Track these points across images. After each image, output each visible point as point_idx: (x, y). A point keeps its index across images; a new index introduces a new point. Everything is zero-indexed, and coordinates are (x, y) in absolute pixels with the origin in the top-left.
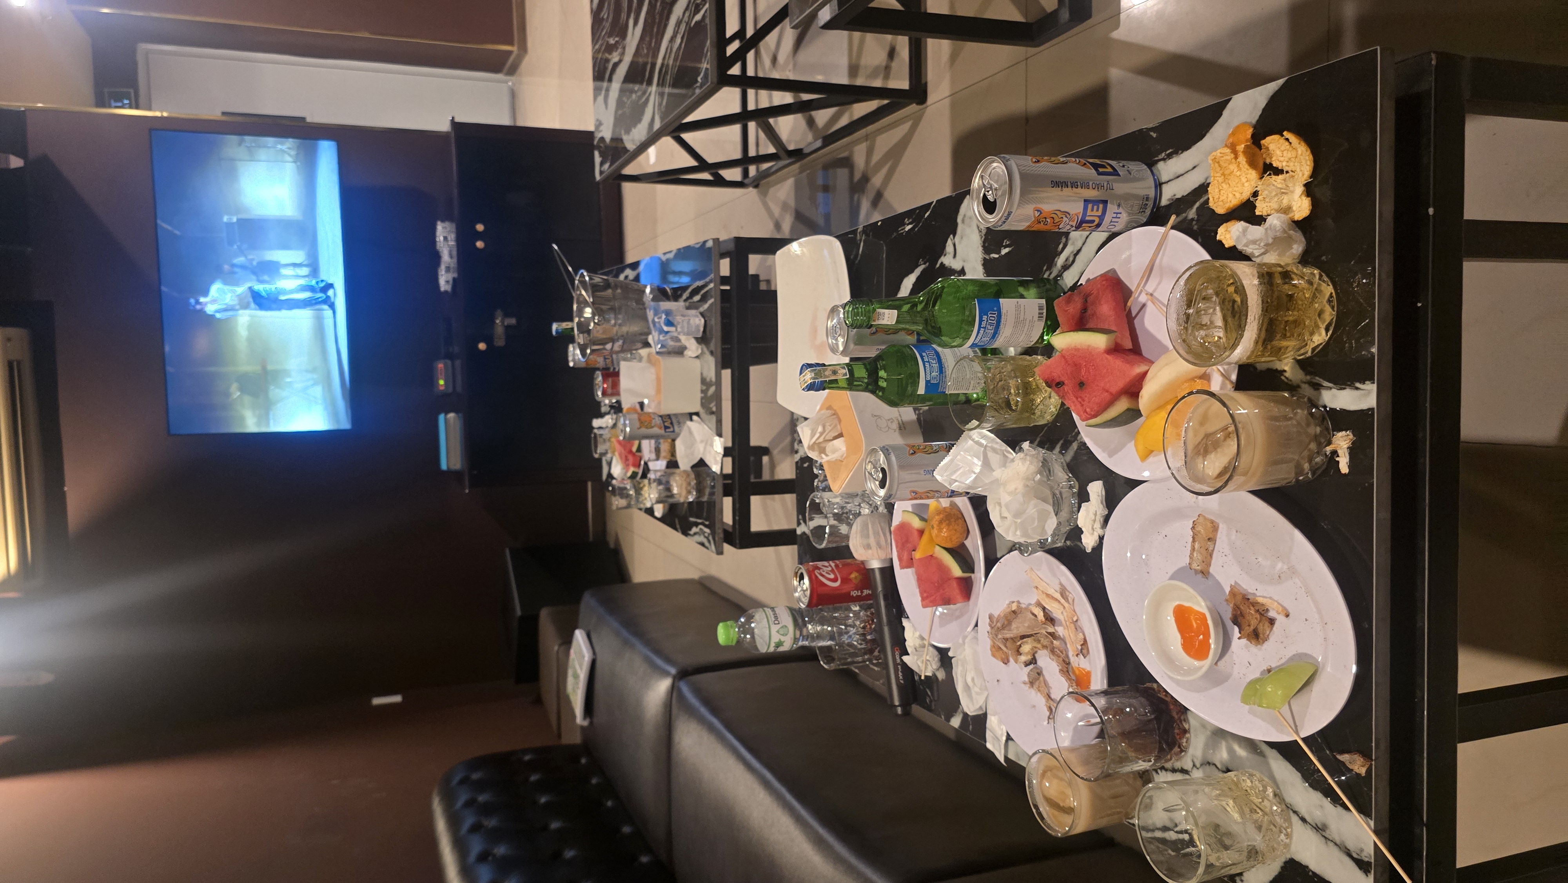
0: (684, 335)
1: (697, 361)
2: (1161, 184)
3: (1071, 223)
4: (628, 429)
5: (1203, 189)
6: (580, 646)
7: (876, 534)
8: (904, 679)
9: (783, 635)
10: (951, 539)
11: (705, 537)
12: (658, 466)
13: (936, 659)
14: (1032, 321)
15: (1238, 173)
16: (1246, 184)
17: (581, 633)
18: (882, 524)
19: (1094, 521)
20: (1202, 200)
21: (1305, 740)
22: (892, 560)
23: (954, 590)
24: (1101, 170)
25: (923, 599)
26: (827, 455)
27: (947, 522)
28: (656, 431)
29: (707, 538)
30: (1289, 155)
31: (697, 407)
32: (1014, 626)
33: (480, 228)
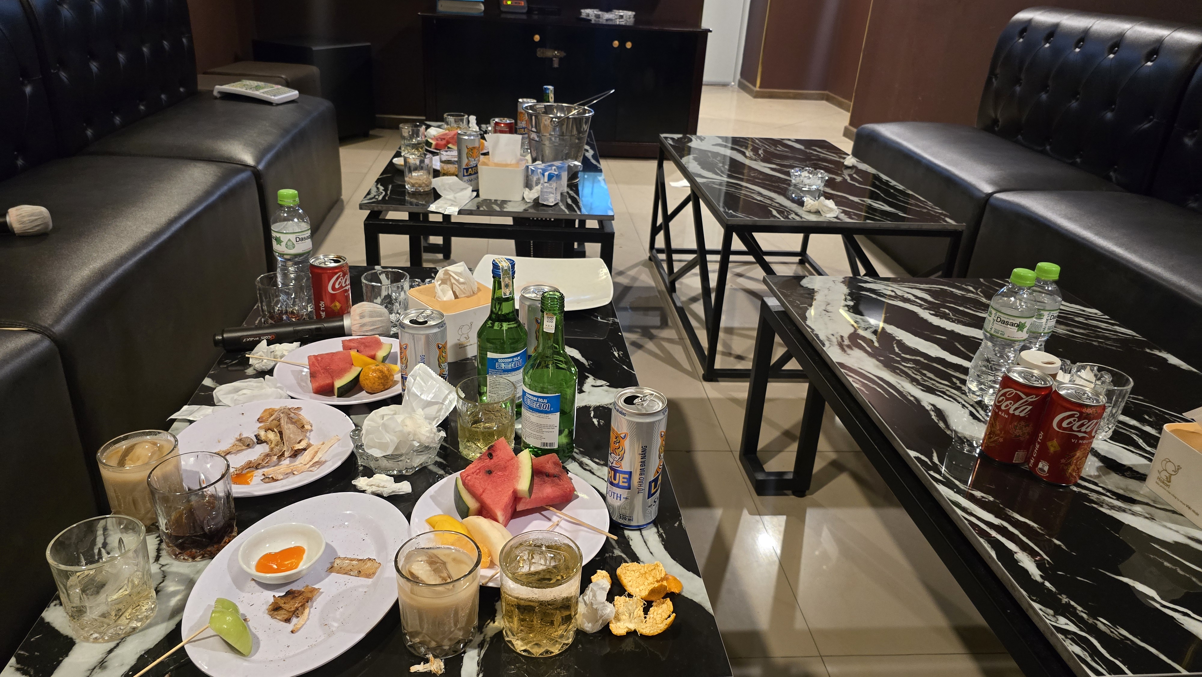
0: (541, 188)
1: (520, 199)
2: (640, 530)
3: (614, 462)
4: (466, 137)
5: (635, 559)
6: (285, 93)
7: (373, 324)
8: (246, 342)
9: (286, 244)
10: (367, 380)
11: (375, 196)
12: (436, 163)
13: (264, 367)
14: (541, 438)
15: (646, 584)
16: (638, 590)
17: (295, 95)
18: (381, 329)
19: (378, 486)
20: (627, 559)
21: (183, 648)
22: (351, 335)
23: (324, 381)
24: (653, 484)
25: (315, 356)
26: (440, 285)
27: (381, 377)
28: (465, 161)
30: (658, 619)
31: (483, 196)
32: (291, 426)
33: (629, 45)
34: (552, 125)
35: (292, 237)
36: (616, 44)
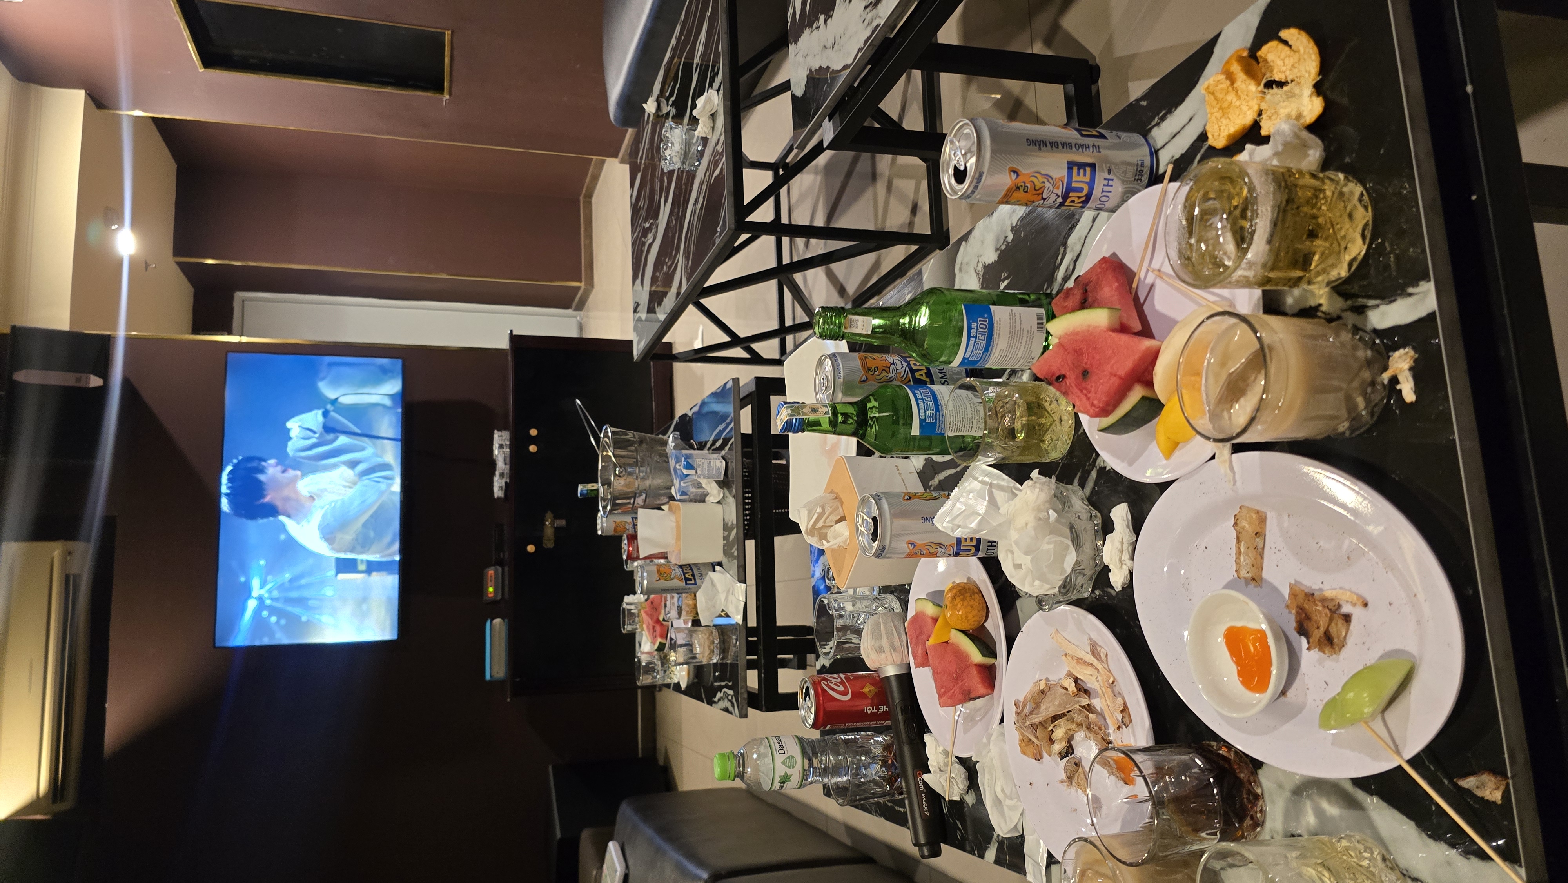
0: (704, 478)
1: (719, 506)
2: (1157, 152)
4: (645, 582)
5: (1201, 136)
6: (612, 859)
7: (889, 635)
8: (929, 811)
10: (966, 617)
11: (729, 700)
12: (682, 623)
13: (963, 776)
14: (1030, 332)
15: (1238, 103)
16: (1249, 113)
17: (614, 846)
18: (896, 623)
19: (1122, 552)
20: (1203, 146)
21: (1411, 762)
22: (909, 664)
23: (975, 681)
25: (940, 697)
26: (828, 542)
27: (962, 597)
28: (677, 583)
29: (731, 701)
30: (1292, 61)
31: (719, 556)
32: (1043, 707)
33: (534, 432)
34: (624, 475)
35: (779, 759)
36: (533, 448)
